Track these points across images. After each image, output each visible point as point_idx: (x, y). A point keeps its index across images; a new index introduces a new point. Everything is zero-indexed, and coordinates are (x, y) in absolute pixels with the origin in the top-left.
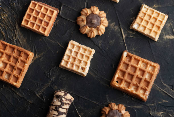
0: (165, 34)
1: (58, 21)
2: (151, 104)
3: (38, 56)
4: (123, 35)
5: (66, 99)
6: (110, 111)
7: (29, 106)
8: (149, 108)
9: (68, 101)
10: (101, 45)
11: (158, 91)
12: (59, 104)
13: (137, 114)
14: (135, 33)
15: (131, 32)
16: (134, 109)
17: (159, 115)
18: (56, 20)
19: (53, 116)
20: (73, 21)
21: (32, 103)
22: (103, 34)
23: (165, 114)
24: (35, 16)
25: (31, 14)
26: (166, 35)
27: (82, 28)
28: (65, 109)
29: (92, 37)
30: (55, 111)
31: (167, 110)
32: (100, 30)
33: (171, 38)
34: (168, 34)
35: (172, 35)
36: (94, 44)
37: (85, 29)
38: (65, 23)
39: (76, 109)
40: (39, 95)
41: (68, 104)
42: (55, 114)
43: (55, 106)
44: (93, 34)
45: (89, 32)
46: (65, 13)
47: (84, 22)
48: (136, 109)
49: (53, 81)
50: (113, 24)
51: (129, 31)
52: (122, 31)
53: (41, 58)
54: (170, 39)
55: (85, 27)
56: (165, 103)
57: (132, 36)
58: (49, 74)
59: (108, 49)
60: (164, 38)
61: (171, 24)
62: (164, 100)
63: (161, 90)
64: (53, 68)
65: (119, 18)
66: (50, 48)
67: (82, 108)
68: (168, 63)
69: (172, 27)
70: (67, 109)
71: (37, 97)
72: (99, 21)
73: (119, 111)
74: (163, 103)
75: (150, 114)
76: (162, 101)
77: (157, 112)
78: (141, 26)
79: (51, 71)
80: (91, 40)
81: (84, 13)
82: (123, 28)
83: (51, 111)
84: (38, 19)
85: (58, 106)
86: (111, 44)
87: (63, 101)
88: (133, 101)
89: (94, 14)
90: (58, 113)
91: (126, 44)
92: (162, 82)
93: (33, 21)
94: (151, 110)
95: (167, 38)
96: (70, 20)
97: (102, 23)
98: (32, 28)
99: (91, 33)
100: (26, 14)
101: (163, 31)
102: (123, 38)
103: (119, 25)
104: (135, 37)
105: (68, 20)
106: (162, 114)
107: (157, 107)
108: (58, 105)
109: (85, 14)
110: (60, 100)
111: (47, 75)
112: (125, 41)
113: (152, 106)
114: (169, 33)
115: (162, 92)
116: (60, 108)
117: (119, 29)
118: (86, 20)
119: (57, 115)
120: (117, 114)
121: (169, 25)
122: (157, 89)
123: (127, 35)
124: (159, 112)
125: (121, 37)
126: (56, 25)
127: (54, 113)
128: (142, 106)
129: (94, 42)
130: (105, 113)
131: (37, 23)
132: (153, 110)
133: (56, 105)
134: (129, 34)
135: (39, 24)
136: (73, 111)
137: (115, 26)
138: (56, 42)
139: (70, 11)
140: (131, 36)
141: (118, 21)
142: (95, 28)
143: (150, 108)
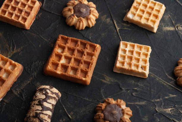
0: (163, 26)
1: (41, 14)
2: (157, 99)
3: (16, 51)
4: (117, 27)
5: (51, 92)
6: (106, 106)
7: (4, 106)
8: (154, 104)
9: (54, 95)
10: (91, 38)
11: (163, 85)
12: (44, 97)
13: (140, 112)
14: (130, 25)
15: (125, 25)
16: (136, 105)
17: (168, 112)
18: (38, 13)
19: (35, 112)
20: (57, 14)
21: (8, 102)
22: (94, 25)
23: (175, 110)
24: (14, 5)
25: (10, 4)
26: (165, 27)
27: (69, 18)
28: (51, 105)
29: (81, 28)
30: (38, 106)
31: (176, 106)
32: (90, 19)
33: (171, 29)
34: (168, 26)
35: (171, 26)
36: (84, 37)
37: (73, 19)
38: (48, 16)
39: (64, 108)
40: (17, 92)
41: (55, 98)
42: (39, 109)
43: (38, 100)
44: (81, 23)
45: (77, 22)
46: (49, 6)
47: (71, 12)
48: (139, 105)
49: (35, 77)
50: (104, 16)
51: (123, 23)
52: (115, 23)
53: (20, 52)
54: (170, 31)
55: (72, 16)
56: (173, 98)
57: (127, 28)
58: (30, 69)
59: (99, 41)
60: (163, 30)
61: (170, 16)
62: (171, 95)
63: (166, 83)
64: (35, 62)
65: (110, 11)
66: (31, 42)
67: (71, 106)
68: (171, 55)
69: (171, 19)
70: (53, 105)
71: (15, 95)
72: (89, 11)
73: (118, 105)
74: (170, 98)
75: (157, 111)
76: (169, 96)
77: (165, 109)
78: (136, 15)
79: (32, 66)
80: (80, 33)
81: (70, 4)
82: (116, 20)
83: (33, 106)
84: (17, 9)
85: (42, 100)
86: (103, 37)
87: (48, 93)
88: (135, 96)
89: (83, 3)
90: (42, 107)
91: (120, 37)
92: (167, 75)
93: (11, 11)
94: (157, 107)
95: (167, 29)
96: (54, 13)
97: (92, 13)
98: (10, 18)
99: (80, 22)
100: (4, 4)
101: (161, 23)
102: (116, 30)
103: (111, 17)
104: (130, 29)
105: (53, 13)
106: (171, 110)
107: (164, 103)
108: (42, 98)
109: (72, 4)
110: (44, 92)
111: (27, 71)
112: (119, 34)
113: (158, 102)
114: (168, 24)
115: (168, 86)
116: (44, 102)
117: (112, 21)
118: (73, 10)
119: (41, 111)
120: (116, 109)
121: (167, 17)
122: (161, 83)
123: (121, 27)
124: (167, 108)
125: (114, 29)
126: (38, 18)
127: (37, 108)
128: (145, 102)
129: (83, 35)
130: (100, 108)
131: (16, 13)
132: (160, 106)
133: (40, 99)
134: (123, 26)
135: (19, 14)
136: (61, 111)
137: (106, 18)
138: (39, 35)
139: (54, 4)
140: (125, 28)
141: (110, 13)
142: (84, 18)
143: (156, 104)
